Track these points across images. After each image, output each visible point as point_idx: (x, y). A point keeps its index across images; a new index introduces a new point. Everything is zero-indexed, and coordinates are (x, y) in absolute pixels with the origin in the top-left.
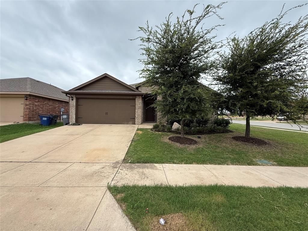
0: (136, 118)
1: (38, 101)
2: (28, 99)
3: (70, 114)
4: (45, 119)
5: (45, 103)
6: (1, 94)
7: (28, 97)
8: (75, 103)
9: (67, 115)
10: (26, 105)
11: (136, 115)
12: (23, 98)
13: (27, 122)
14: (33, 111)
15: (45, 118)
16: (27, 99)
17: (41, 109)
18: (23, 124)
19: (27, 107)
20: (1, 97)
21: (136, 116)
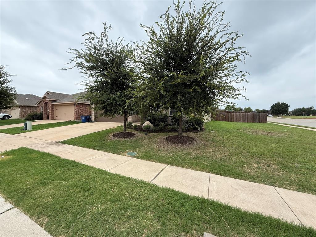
1: (82, 107)
4: (84, 118)
5: (87, 107)
7: (75, 104)
10: (75, 109)
12: (73, 105)
13: (75, 120)
14: (79, 113)
16: (75, 106)
17: (84, 112)
18: (74, 121)
19: (75, 111)
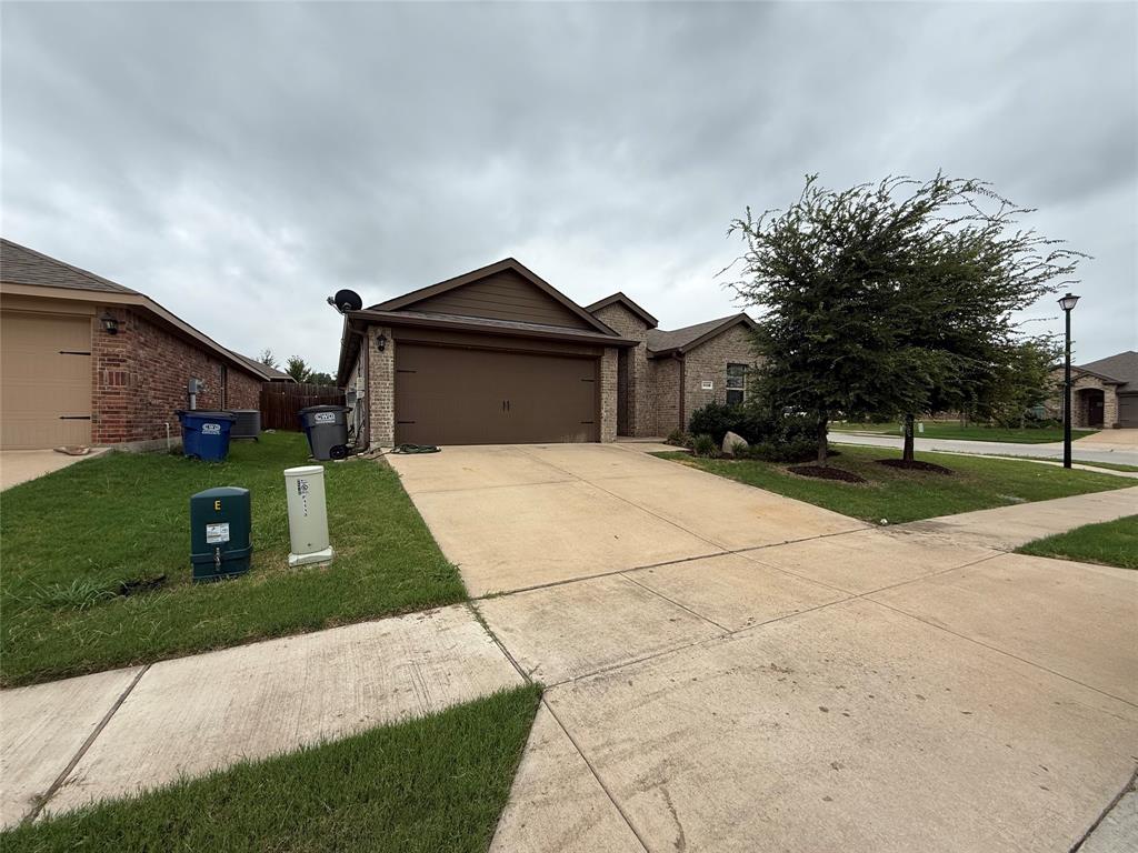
0: (603, 420)
2: (120, 328)
3: (373, 407)
6: (5, 296)
7: (121, 319)
8: (390, 363)
9: (339, 413)
10: (114, 360)
11: (603, 411)
13: (123, 447)
15: (211, 426)
16: (113, 332)
19: (114, 369)
20: (7, 314)
21: (604, 414)
